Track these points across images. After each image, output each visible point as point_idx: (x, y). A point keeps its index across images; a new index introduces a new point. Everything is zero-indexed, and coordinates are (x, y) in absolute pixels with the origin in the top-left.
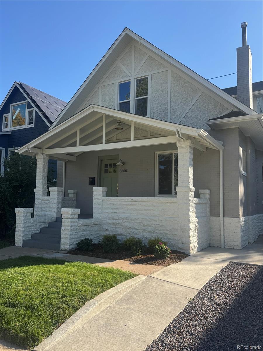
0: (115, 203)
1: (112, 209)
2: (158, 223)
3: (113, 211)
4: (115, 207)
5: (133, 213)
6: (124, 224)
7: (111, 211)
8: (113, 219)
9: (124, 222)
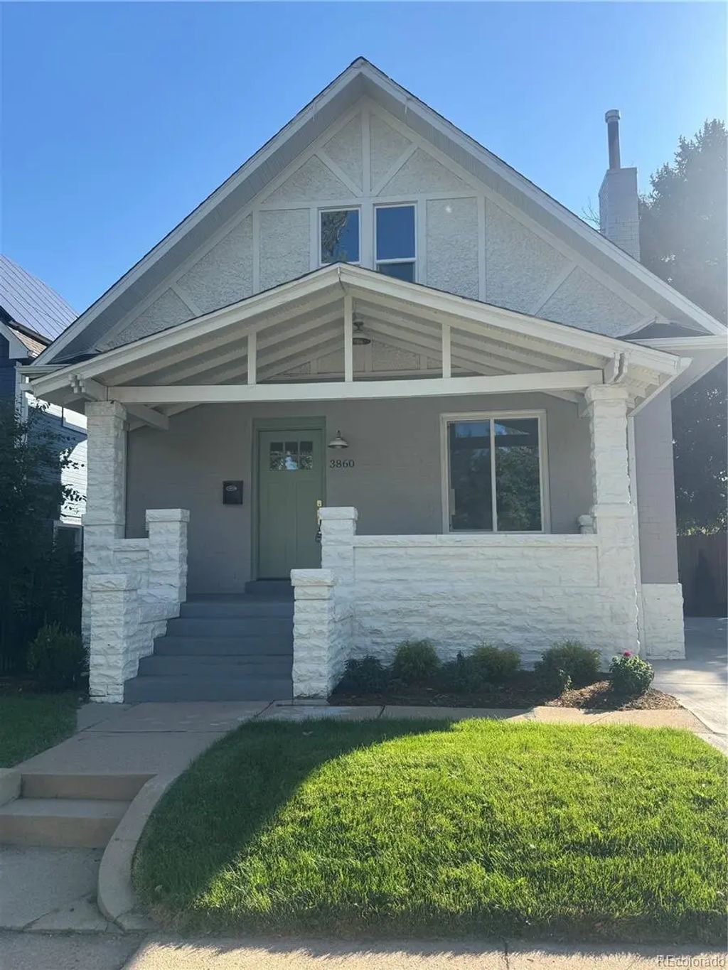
0: (401, 552)
1: (391, 570)
2: (543, 604)
3: (396, 575)
4: (400, 566)
5: (460, 580)
6: (432, 612)
7: (388, 576)
8: (395, 598)
9: (431, 606)
